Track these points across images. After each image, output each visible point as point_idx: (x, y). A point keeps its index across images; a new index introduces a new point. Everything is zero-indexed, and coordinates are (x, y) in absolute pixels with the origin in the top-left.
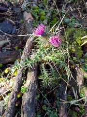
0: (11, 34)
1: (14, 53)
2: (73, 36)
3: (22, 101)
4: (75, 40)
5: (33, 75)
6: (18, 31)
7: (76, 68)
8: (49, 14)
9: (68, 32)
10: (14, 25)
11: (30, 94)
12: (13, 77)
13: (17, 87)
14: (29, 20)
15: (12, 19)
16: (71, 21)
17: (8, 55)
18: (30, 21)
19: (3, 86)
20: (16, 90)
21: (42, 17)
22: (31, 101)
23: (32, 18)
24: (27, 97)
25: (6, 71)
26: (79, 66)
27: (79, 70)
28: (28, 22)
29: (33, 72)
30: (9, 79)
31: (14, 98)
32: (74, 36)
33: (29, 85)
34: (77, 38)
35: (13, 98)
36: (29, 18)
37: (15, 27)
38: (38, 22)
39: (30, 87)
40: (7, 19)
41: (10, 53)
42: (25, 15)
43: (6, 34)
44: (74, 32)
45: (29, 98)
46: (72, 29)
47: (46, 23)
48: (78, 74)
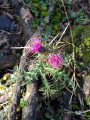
0: (9, 31)
1: (12, 58)
2: (80, 36)
3: (23, 114)
4: (83, 42)
5: (33, 87)
6: (16, 27)
7: (83, 76)
8: (51, 9)
9: (74, 32)
10: (12, 20)
11: (30, 108)
12: (12, 84)
13: (16, 100)
14: (27, 19)
15: (9, 13)
16: (79, 16)
17: (5, 60)
18: (28, 21)
19: (3, 95)
20: (15, 103)
21: (43, 13)
22: (31, 115)
23: (31, 16)
24: (27, 111)
25: (5, 78)
26: (86, 73)
27: (87, 78)
28: (26, 21)
29: (33, 84)
30: (8, 86)
31: (14, 111)
32: (82, 37)
33: (29, 99)
34: (85, 39)
35: (12, 111)
36: (27, 17)
37: (13, 22)
38: (38, 20)
39: (30, 100)
40: (4, 12)
41: (8, 58)
42: (22, 12)
43: (3, 31)
44: (83, 31)
45: (29, 112)
46: (80, 27)
47: (48, 21)
48: (85, 82)
